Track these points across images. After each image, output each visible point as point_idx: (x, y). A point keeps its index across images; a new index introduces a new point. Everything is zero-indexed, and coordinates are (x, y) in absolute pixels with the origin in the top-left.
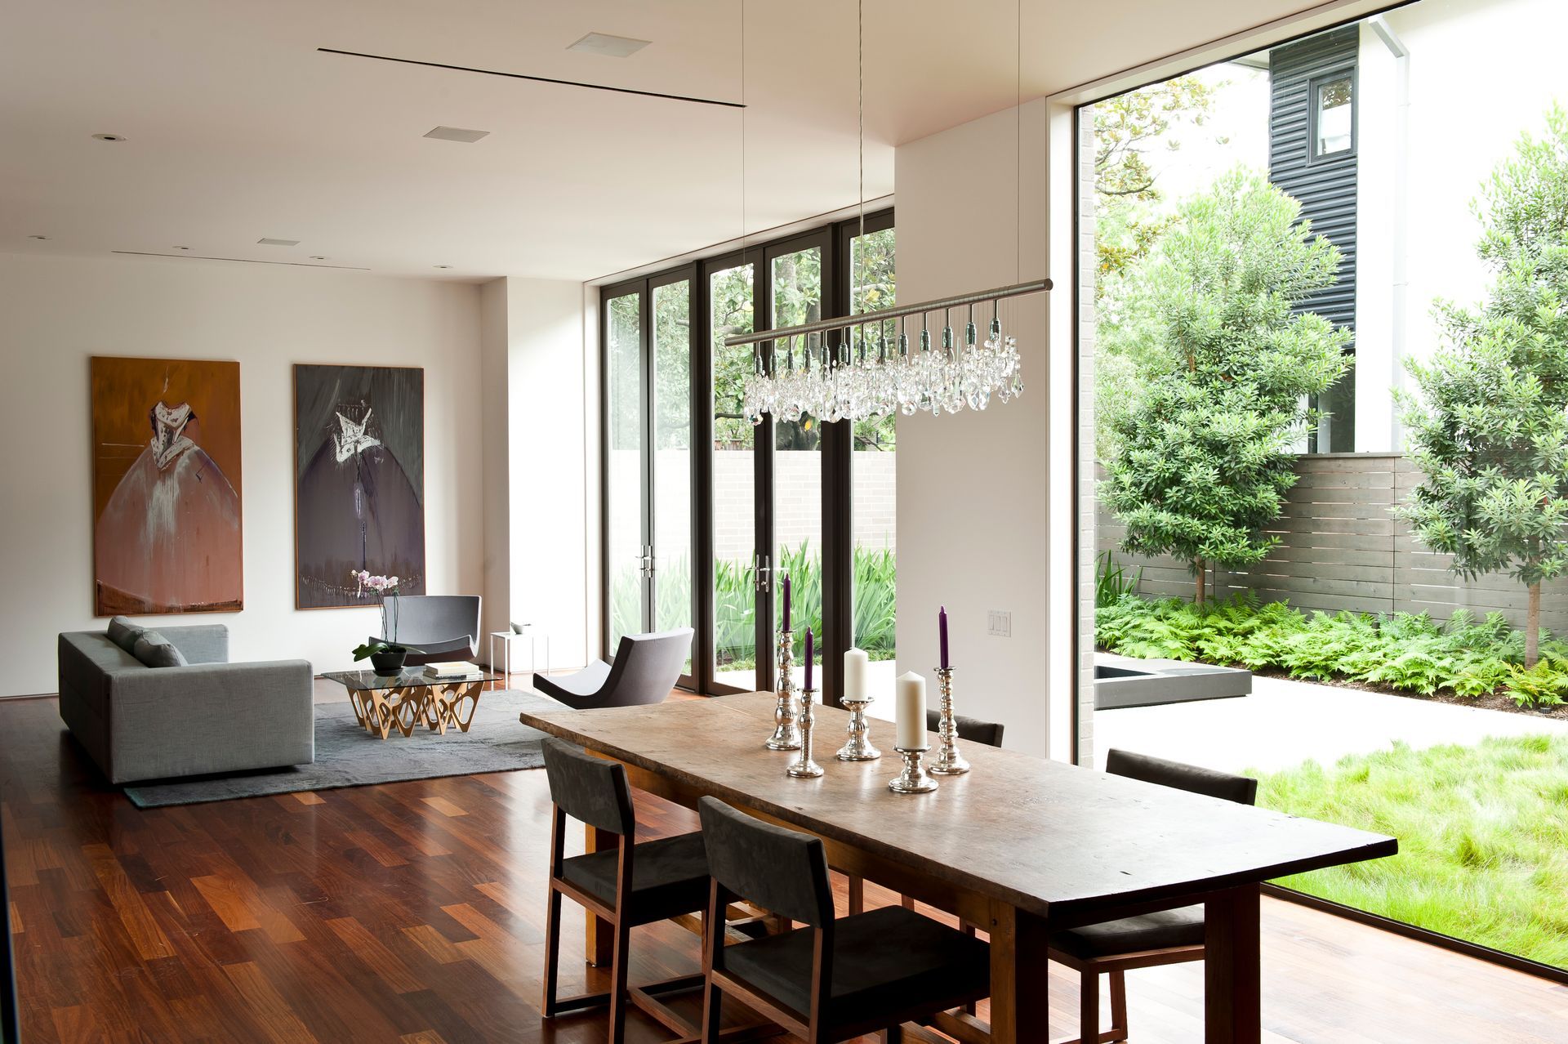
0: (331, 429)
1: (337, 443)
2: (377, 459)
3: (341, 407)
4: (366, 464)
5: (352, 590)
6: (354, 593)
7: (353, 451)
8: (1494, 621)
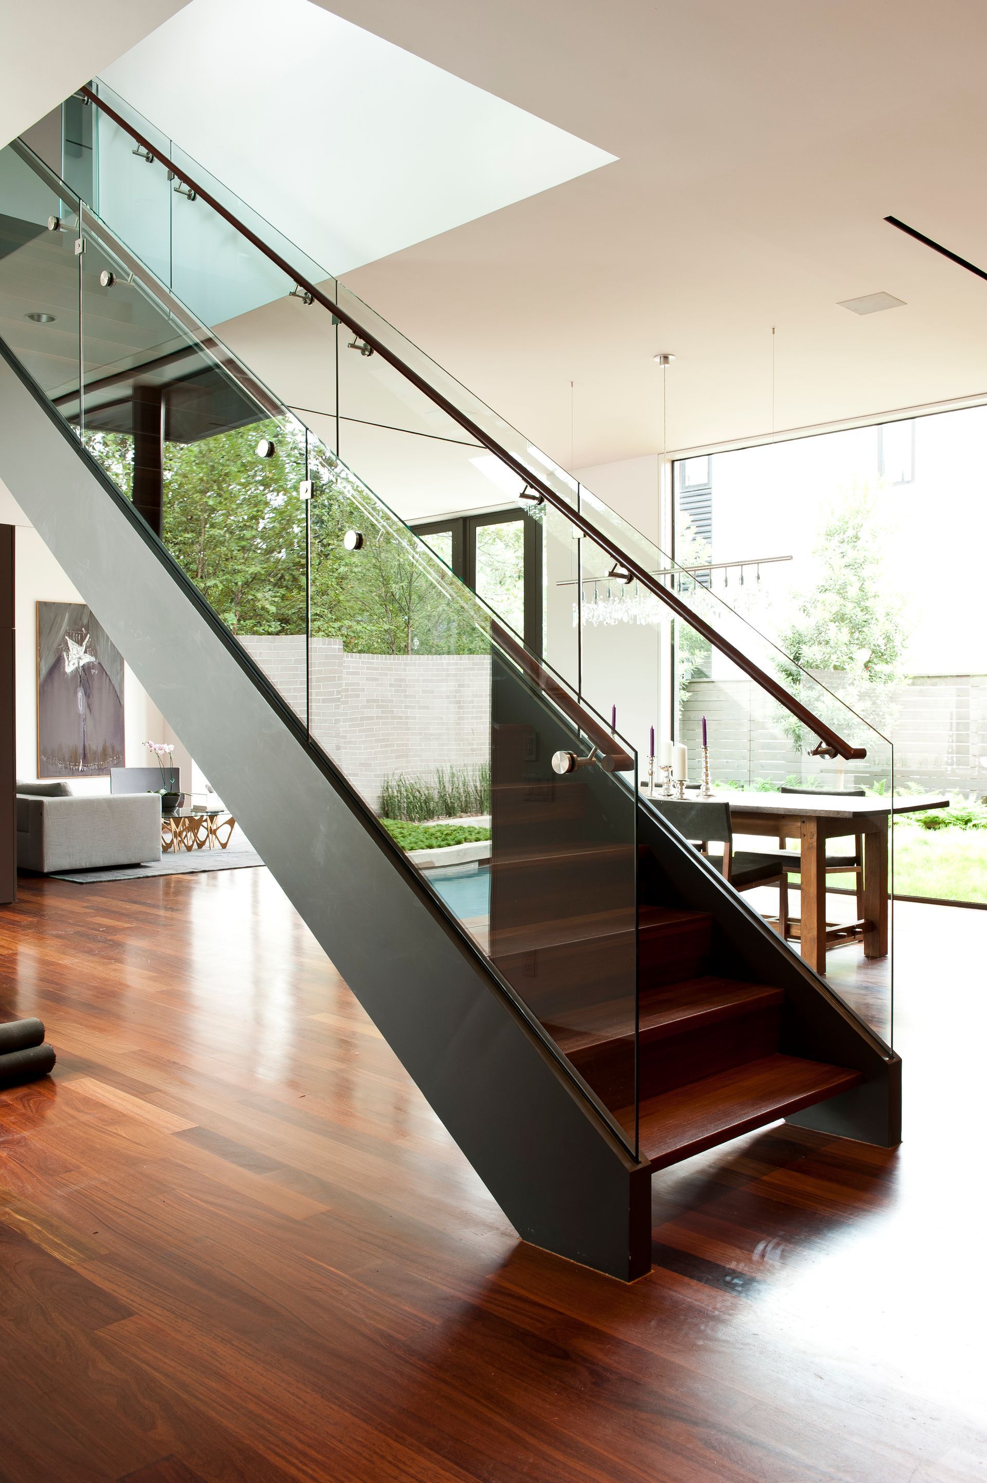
0: (62, 648)
1: (66, 659)
2: (93, 671)
3: (69, 633)
4: (86, 674)
5: (75, 765)
6: (77, 768)
7: (77, 665)
8: (812, 781)
